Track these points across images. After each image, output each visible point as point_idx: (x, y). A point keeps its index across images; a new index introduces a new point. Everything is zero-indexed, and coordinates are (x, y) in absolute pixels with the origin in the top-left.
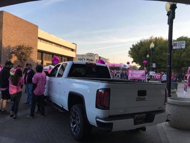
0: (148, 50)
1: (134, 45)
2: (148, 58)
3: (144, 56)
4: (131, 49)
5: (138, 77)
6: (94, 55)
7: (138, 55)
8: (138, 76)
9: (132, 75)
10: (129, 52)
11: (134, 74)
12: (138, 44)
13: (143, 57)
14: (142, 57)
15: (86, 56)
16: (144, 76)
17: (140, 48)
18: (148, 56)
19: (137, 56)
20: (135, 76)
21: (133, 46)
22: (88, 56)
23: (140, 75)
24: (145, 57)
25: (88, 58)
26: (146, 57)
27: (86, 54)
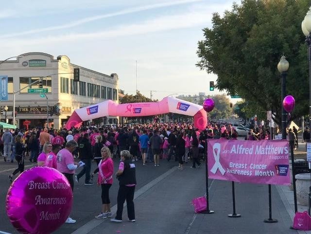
0: (281, 36)
1: (222, 16)
2: (285, 74)
3: (266, 65)
4: (207, 33)
5: (257, 173)
6: (53, 61)
7: (241, 58)
8: (258, 166)
9: (224, 163)
10: (201, 46)
11: (236, 158)
12: (235, 12)
13: (261, 70)
14: (255, 68)
15: (16, 65)
16: (283, 170)
17: (249, 30)
18: (283, 65)
19: (235, 63)
20: (241, 169)
21: (216, 19)
22: (25, 64)
23: (264, 166)
24: (269, 70)
25: (25, 74)
26: (274, 68)
27: (15, 59)
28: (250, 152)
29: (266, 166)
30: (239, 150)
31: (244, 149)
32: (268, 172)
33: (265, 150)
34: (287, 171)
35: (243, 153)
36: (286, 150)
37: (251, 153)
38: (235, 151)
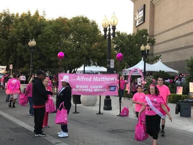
20: (84, 88)
28: (89, 80)
29: (102, 86)
30: (82, 79)
31: (85, 79)
32: (103, 90)
33: (100, 79)
34: (115, 89)
35: (84, 80)
36: (116, 79)
37: (91, 80)
38: (79, 79)
